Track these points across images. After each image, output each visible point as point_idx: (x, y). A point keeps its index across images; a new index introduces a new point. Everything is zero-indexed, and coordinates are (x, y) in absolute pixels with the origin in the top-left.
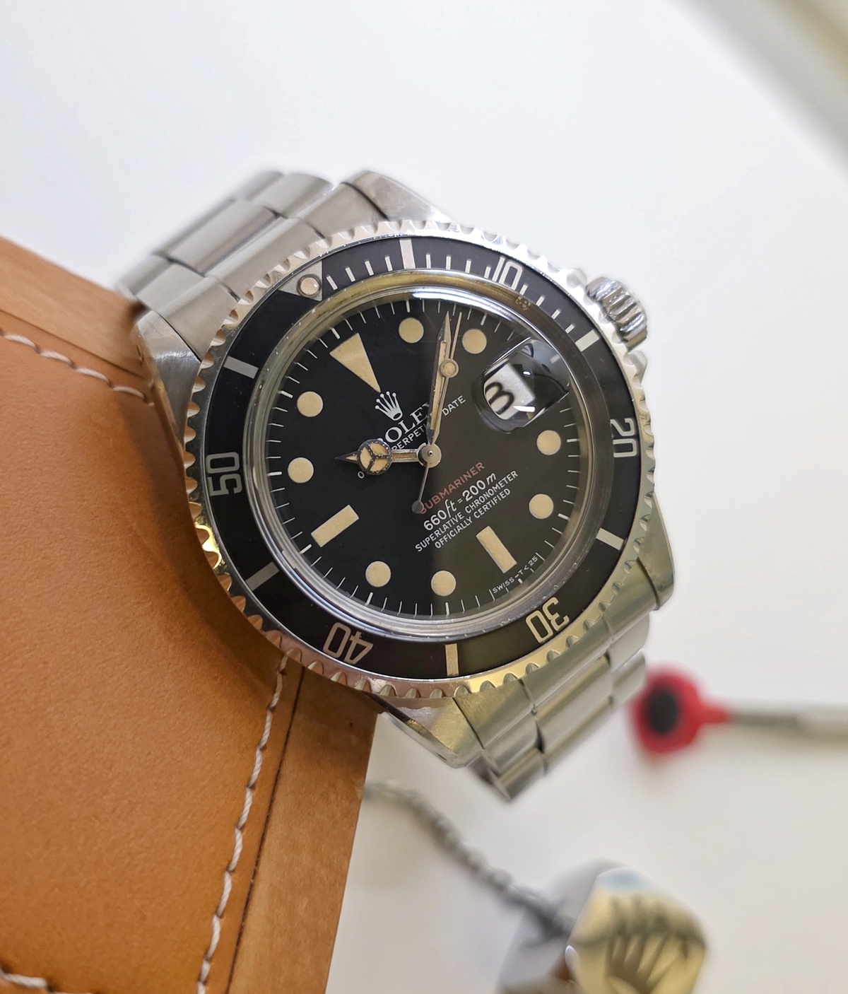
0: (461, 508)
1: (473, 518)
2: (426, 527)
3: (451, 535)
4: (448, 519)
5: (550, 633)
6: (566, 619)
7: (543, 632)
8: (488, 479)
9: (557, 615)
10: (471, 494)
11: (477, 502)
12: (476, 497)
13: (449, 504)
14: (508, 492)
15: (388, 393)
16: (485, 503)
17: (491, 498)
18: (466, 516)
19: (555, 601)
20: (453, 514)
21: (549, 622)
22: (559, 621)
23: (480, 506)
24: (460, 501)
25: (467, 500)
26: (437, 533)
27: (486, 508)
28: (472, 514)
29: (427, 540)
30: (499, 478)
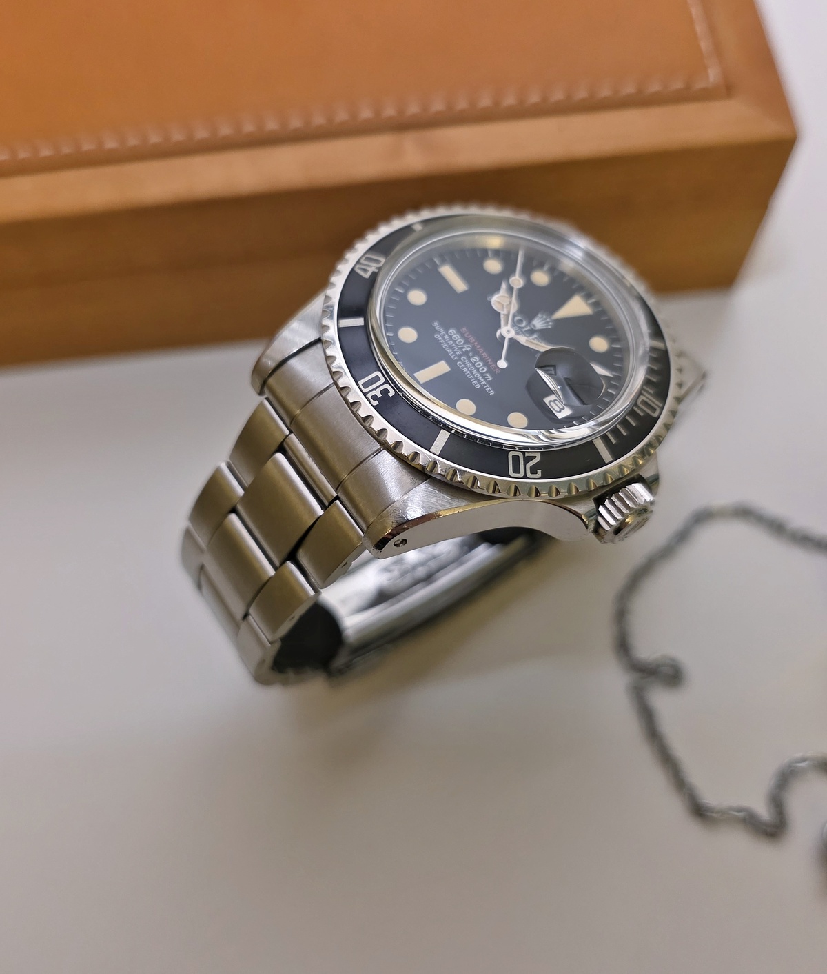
0: (466, 353)
1: (457, 361)
2: (451, 331)
3: (444, 345)
4: (457, 345)
5: (365, 391)
6: (376, 403)
7: (366, 385)
8: (487, 375)
9: (379, 395)
10: (475, 362)
11: (470, 365)
12: (474, 365)
13: (468, 347)
14: (478, 386)
15: (550, 323)
16: (468, 370)
17: (472, 374)
18: (460, 356)
19: (392, 393)
20: (461, 349)
21: (375, 389)
22: (374, 397)
23: (466, 367)
24: (471, 354)
25: (471, 359)
26: (446, 337)
27: (465, 370)
28: (460, 360)
29: (441, 330)
30: (489, 382)
